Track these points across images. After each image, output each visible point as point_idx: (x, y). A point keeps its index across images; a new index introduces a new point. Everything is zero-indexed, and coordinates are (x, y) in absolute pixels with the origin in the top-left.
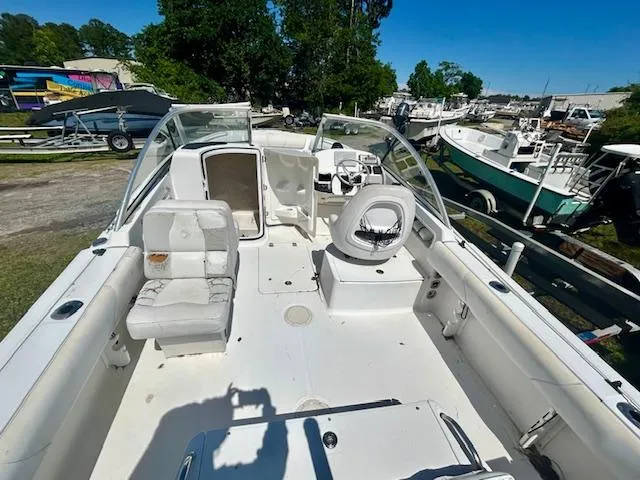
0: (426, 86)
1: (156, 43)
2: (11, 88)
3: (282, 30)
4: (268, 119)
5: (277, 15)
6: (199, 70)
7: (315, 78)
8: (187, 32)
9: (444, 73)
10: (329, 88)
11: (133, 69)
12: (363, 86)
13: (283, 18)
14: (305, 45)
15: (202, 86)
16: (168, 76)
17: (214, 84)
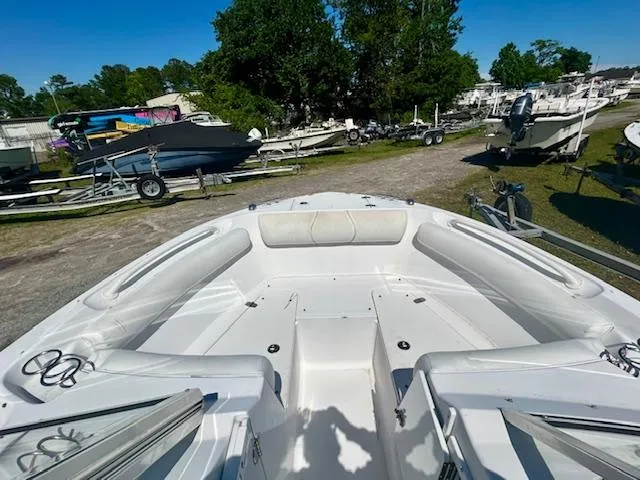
0: (514, 71)
1: (213, 69)
2: (86, 132)
3: (343, 34)
4: (329, 136)
5: (336, 19)
6: (255, 91)
7: (382, 81)
8: (243, 53)
9: (537, 54)
10: (398, 89)
11: (192, 100)
12: (441, 82)
13: (343, 21)
14: (369, 46)
15: (259, 108)
16: (224, 101)
17: (271, 103)
